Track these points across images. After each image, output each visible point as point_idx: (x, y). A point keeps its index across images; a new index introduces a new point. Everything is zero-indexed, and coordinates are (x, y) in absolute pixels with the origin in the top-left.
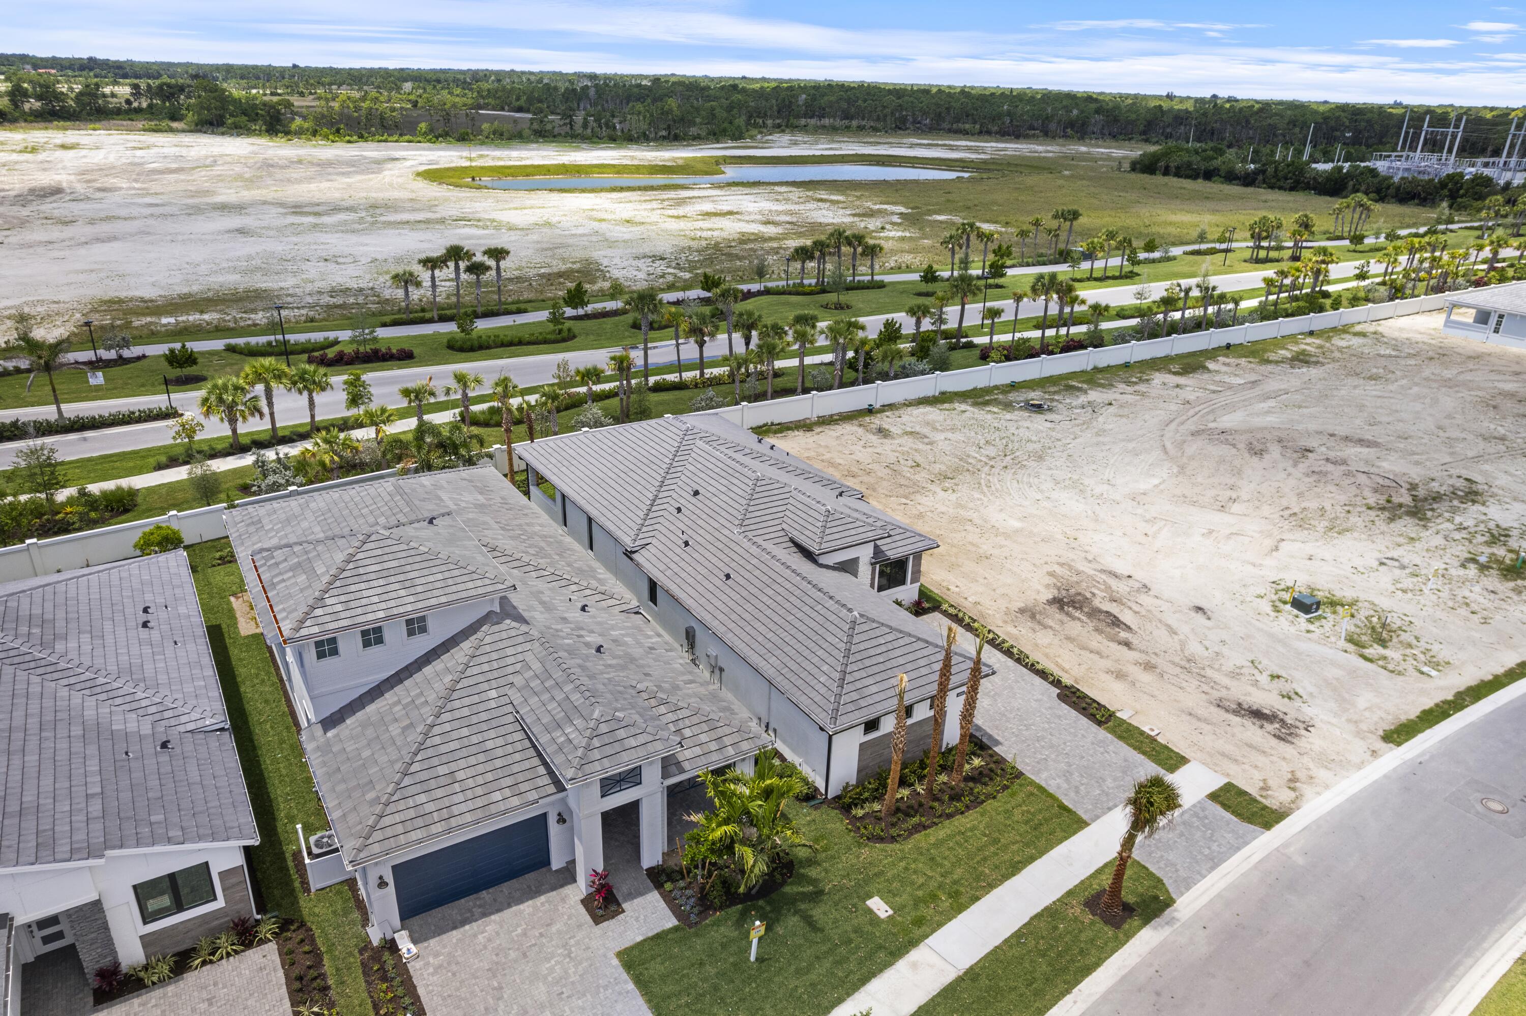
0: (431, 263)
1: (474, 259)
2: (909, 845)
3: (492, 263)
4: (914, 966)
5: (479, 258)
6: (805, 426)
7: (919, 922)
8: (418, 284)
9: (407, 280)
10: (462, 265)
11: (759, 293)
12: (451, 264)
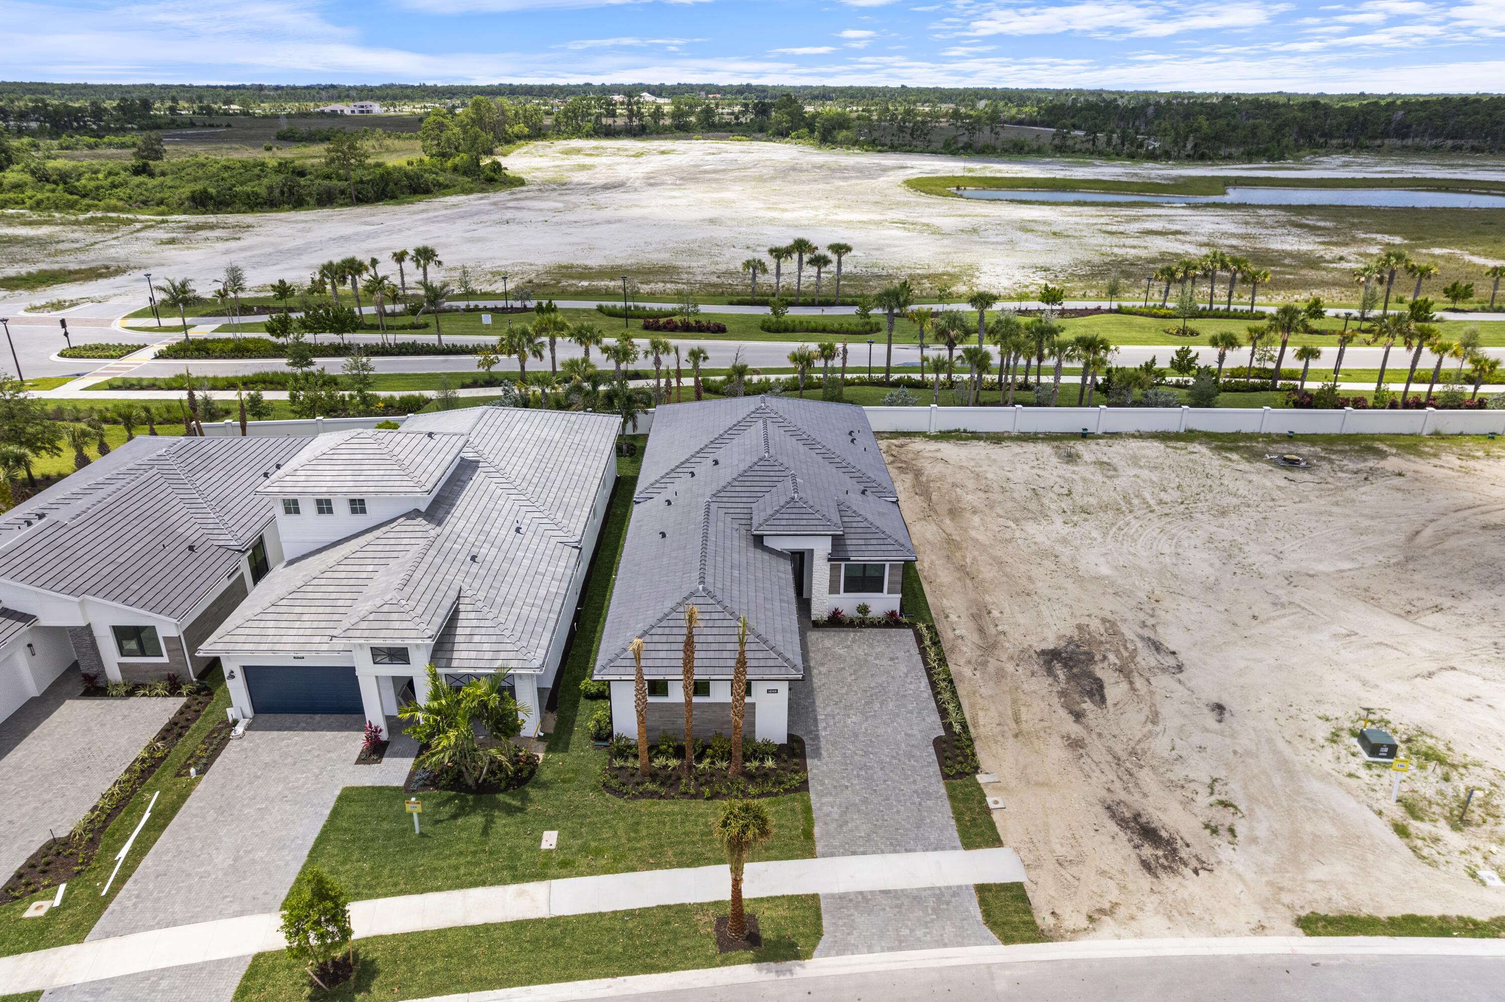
0: (778, 253)
1: (817, 253)
2: (631, 805)
3: (834, 257)
4: (521, 894)
5: (823, 251)
6: (996, 438)
7: (564, 864)
8: (765, 271)
9: (756, 266)
10: (806, 257)
11: (1110, 311)
12: (796, 256)
